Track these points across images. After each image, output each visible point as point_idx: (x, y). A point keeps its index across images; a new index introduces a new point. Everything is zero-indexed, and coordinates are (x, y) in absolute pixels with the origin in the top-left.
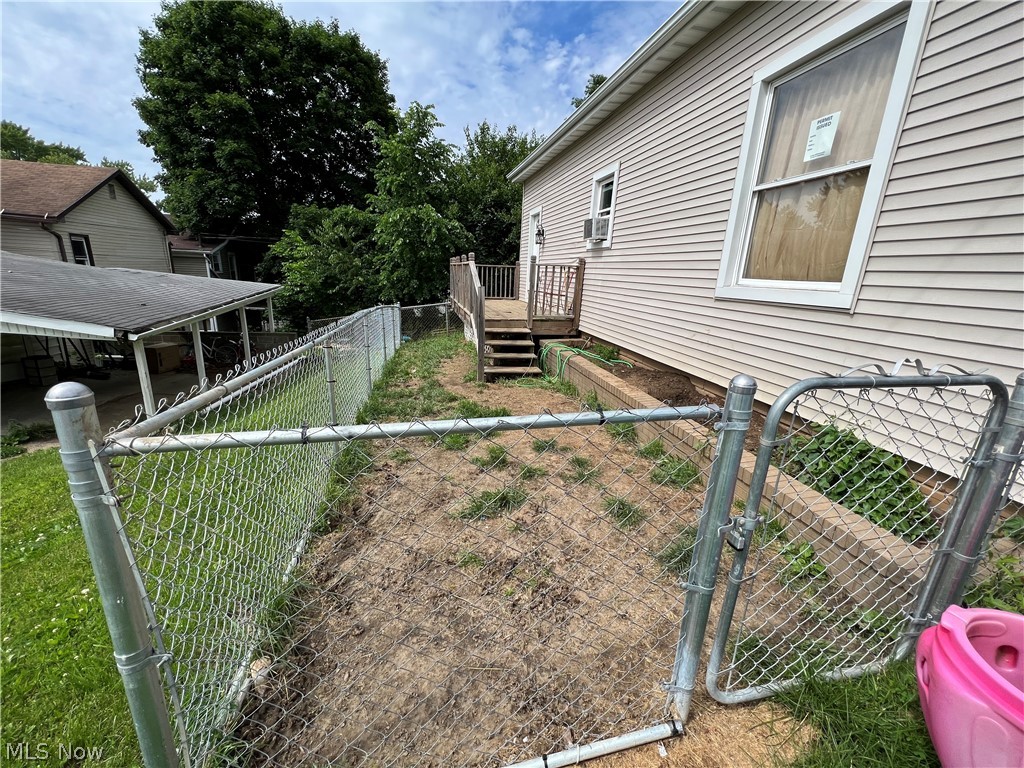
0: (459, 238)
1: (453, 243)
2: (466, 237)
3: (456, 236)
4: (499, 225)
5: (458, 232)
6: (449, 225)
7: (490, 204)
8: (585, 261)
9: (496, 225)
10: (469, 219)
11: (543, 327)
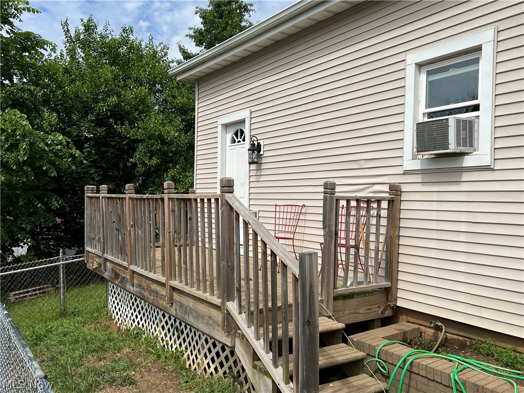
0: (61, 157)
1: (52, 163)
2: (72, 156)
4: (117, 142)
5: (59, 149)
6: (47, 138)
7: (105, 114)
8: (401, 189)
9: (113, 141)
10: (74, 132)
11: (347, 309)
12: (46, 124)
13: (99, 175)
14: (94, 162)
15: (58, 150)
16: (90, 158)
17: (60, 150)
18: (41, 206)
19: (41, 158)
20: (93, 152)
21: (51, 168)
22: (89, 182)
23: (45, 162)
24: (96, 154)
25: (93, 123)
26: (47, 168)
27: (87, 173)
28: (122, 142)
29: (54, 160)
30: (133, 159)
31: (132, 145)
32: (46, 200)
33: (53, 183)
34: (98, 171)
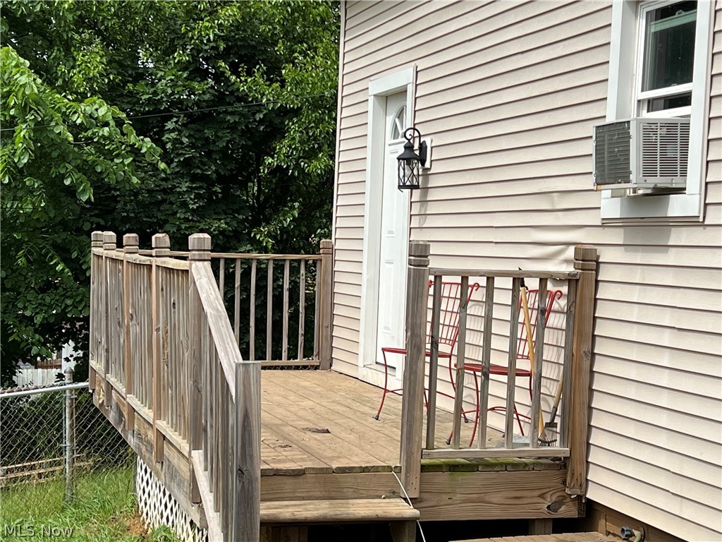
0: (110, 155)
1: (86, 169)
2: (135, 151)
3: (100, 149)
4: (241, 115)
5: (106, 134)
6: (75, 112)
7: (212, 48)
8: (598, 257)
9: (232, 113)
10: (144, 93)
11: (458, 490)
12: (78, 78)
13: (198, 196)
14: (187, 163)
15: (104, 137)
16: (179, 155)
17: (109, 138)
18: (63, 270)
19: (63, 158)
20: (185, 140)
21: (82, 182)
22: (176, 213)
23: (70, 167)
24: (192, 146)
25: (184, 69)
26: (72, 182)
27: (171, 191)
28: (254, 114)
29: (94, 162)
30: (273, 158)
31: (277, 121)
32: (74, 255)
33: (96, 216)
34: (196, 188)
